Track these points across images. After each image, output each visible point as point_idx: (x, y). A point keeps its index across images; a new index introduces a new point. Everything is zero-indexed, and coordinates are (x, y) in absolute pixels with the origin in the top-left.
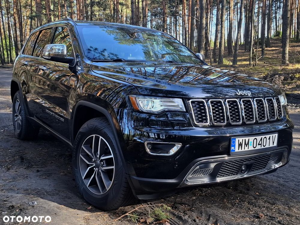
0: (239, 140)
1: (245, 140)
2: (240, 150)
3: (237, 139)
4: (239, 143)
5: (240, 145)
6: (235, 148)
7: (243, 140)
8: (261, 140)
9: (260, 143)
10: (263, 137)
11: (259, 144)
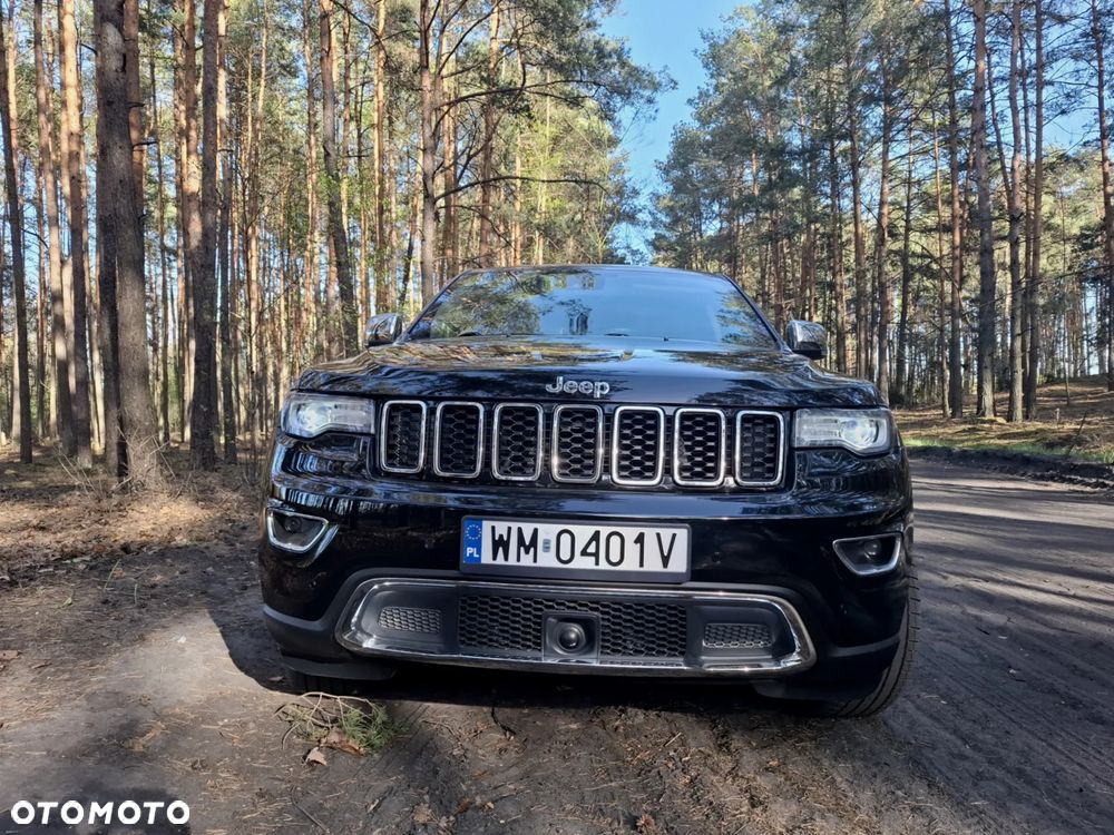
0: (493, 528)
1: (520, 530)
2: (500, 560)
3: (487, 525)
4: (497, 538)
5: (500, 544)
6: (479, 552)
7: (510, 529)
8: (596, 537)
9: (592, 549)
10: (605, 531)
11: (584, 553)
